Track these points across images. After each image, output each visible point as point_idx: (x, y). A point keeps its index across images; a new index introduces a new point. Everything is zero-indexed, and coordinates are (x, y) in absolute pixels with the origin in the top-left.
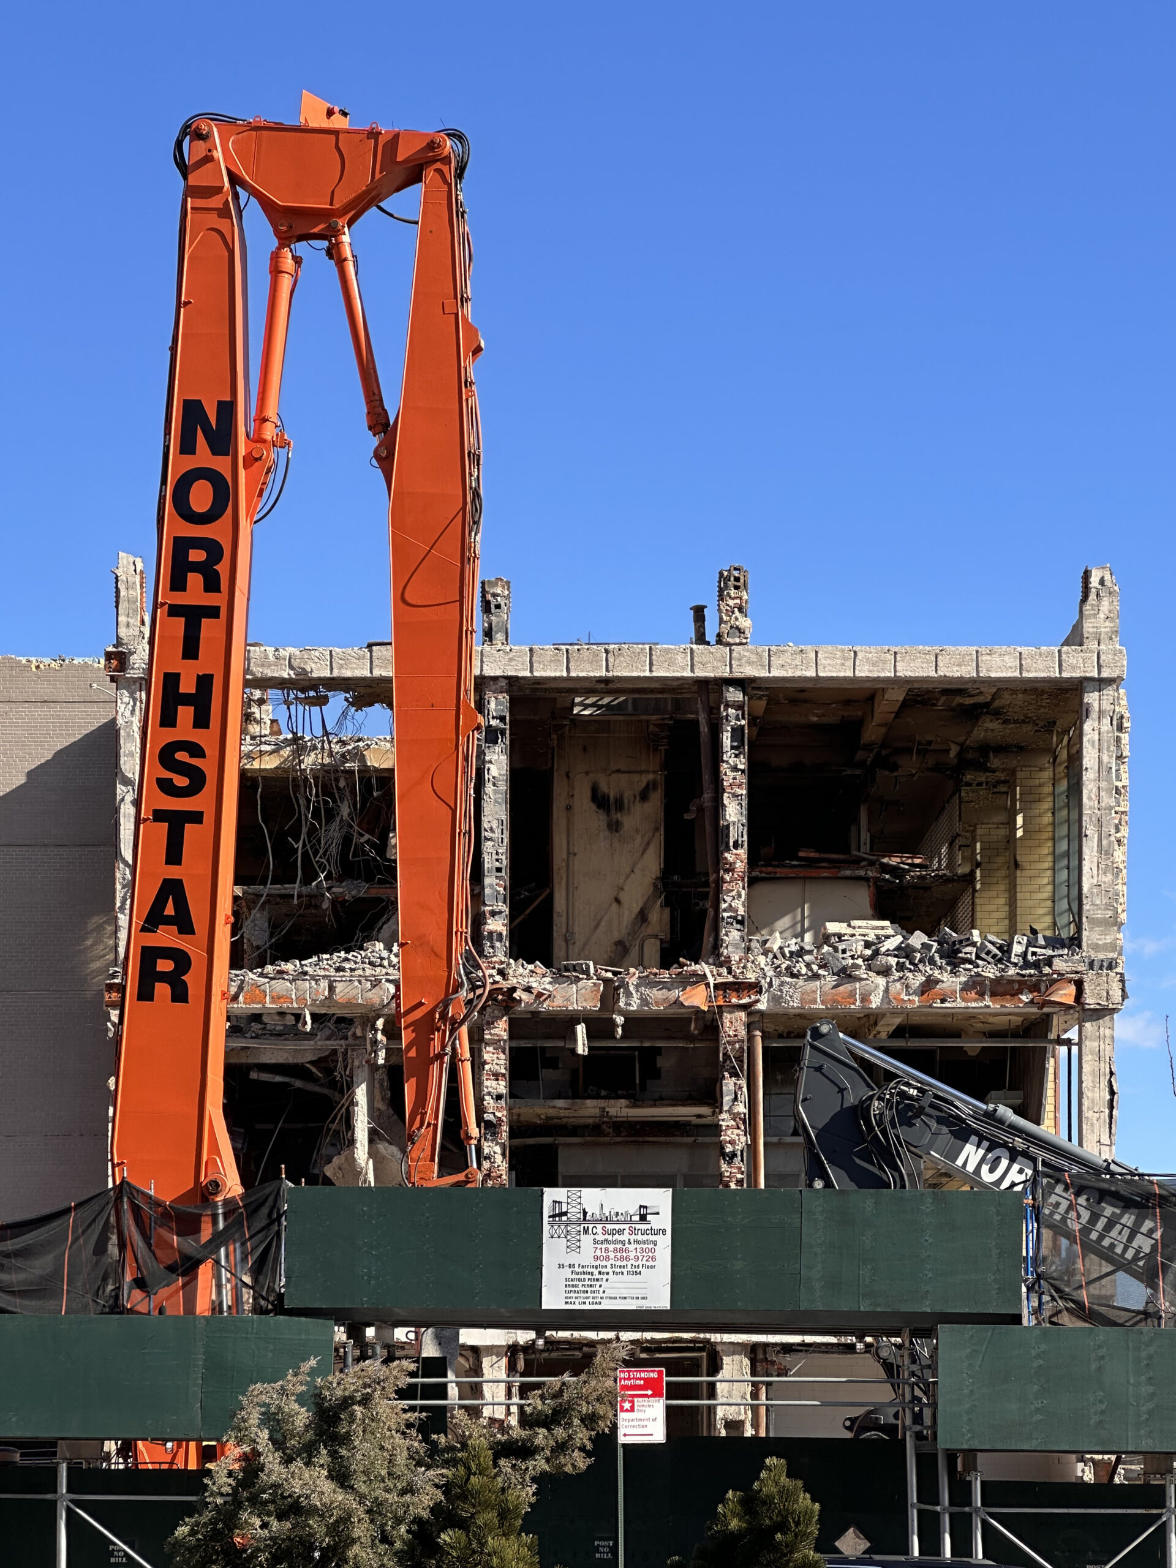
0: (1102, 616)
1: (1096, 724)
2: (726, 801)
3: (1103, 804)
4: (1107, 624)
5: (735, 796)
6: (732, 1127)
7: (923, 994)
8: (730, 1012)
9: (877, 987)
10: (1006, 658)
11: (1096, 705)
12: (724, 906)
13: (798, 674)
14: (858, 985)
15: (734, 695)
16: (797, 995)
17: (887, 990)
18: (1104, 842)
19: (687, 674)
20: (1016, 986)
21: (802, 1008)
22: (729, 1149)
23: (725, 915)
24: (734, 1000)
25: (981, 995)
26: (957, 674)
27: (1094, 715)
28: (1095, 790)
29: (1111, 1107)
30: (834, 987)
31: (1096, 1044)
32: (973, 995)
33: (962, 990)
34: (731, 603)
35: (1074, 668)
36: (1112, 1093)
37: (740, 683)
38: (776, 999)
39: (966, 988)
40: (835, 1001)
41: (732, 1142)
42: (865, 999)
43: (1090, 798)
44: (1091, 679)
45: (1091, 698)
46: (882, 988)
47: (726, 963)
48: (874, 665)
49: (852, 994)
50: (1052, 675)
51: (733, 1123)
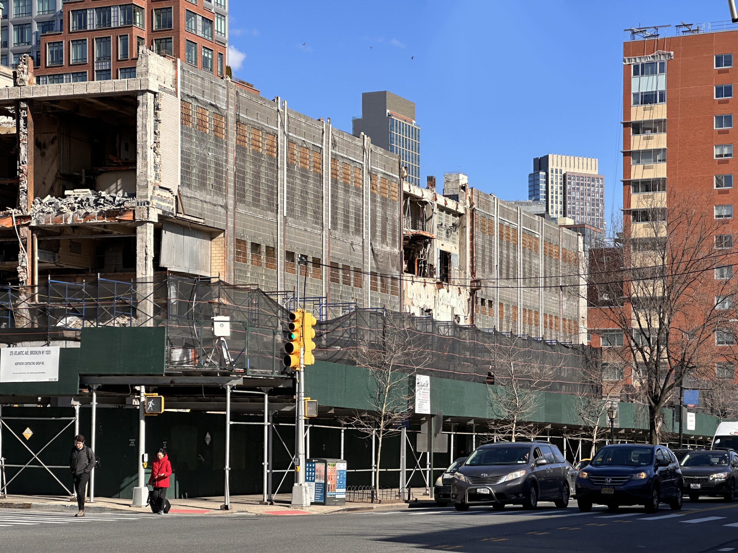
0: (143, 65)
1: (141, 109)
2: (21, 146)
3: (144, 140)
4: (145, 68)
5: (24, 144)
6: (22, 272)
7: (85, 217)
8: (22, 227)
9: (70, 215)
10: (110, 84)
11: (141, 101)
12: (20, 186)
13: (42, 96)
14: (63, 215)
15: (23, 105)
16: (44, 220)
17: (73, 217)
18: (144, 155)
19: (7, 98)
20: (115, 213)
21: (45, 225)
22: (21, 280)
23: (21, 190)
24: (23, 223)
25: (104, 217)
26: (93, 92)
27: (141, 105)
28: (141, 134)
29: (146, 260)
30: (56, 216)
31: (141, 235)
32: (101, 217)
33: (98, 215)
34: (20, 70)
35: (132, 87)
36: (146, 254)
37: (25, 100)
38: (38, 222)
39: (100, 214)
40: (56, 222)
41: (22, 278)
42: (66, 221)
43: (139, 138)
44: (138, 91)
45: (140, 98)
46: (71, 216)
47: (20, 209)
48: (66, 90)
49: (62, 219)
50: (125, 90)
51: (22, 270)
